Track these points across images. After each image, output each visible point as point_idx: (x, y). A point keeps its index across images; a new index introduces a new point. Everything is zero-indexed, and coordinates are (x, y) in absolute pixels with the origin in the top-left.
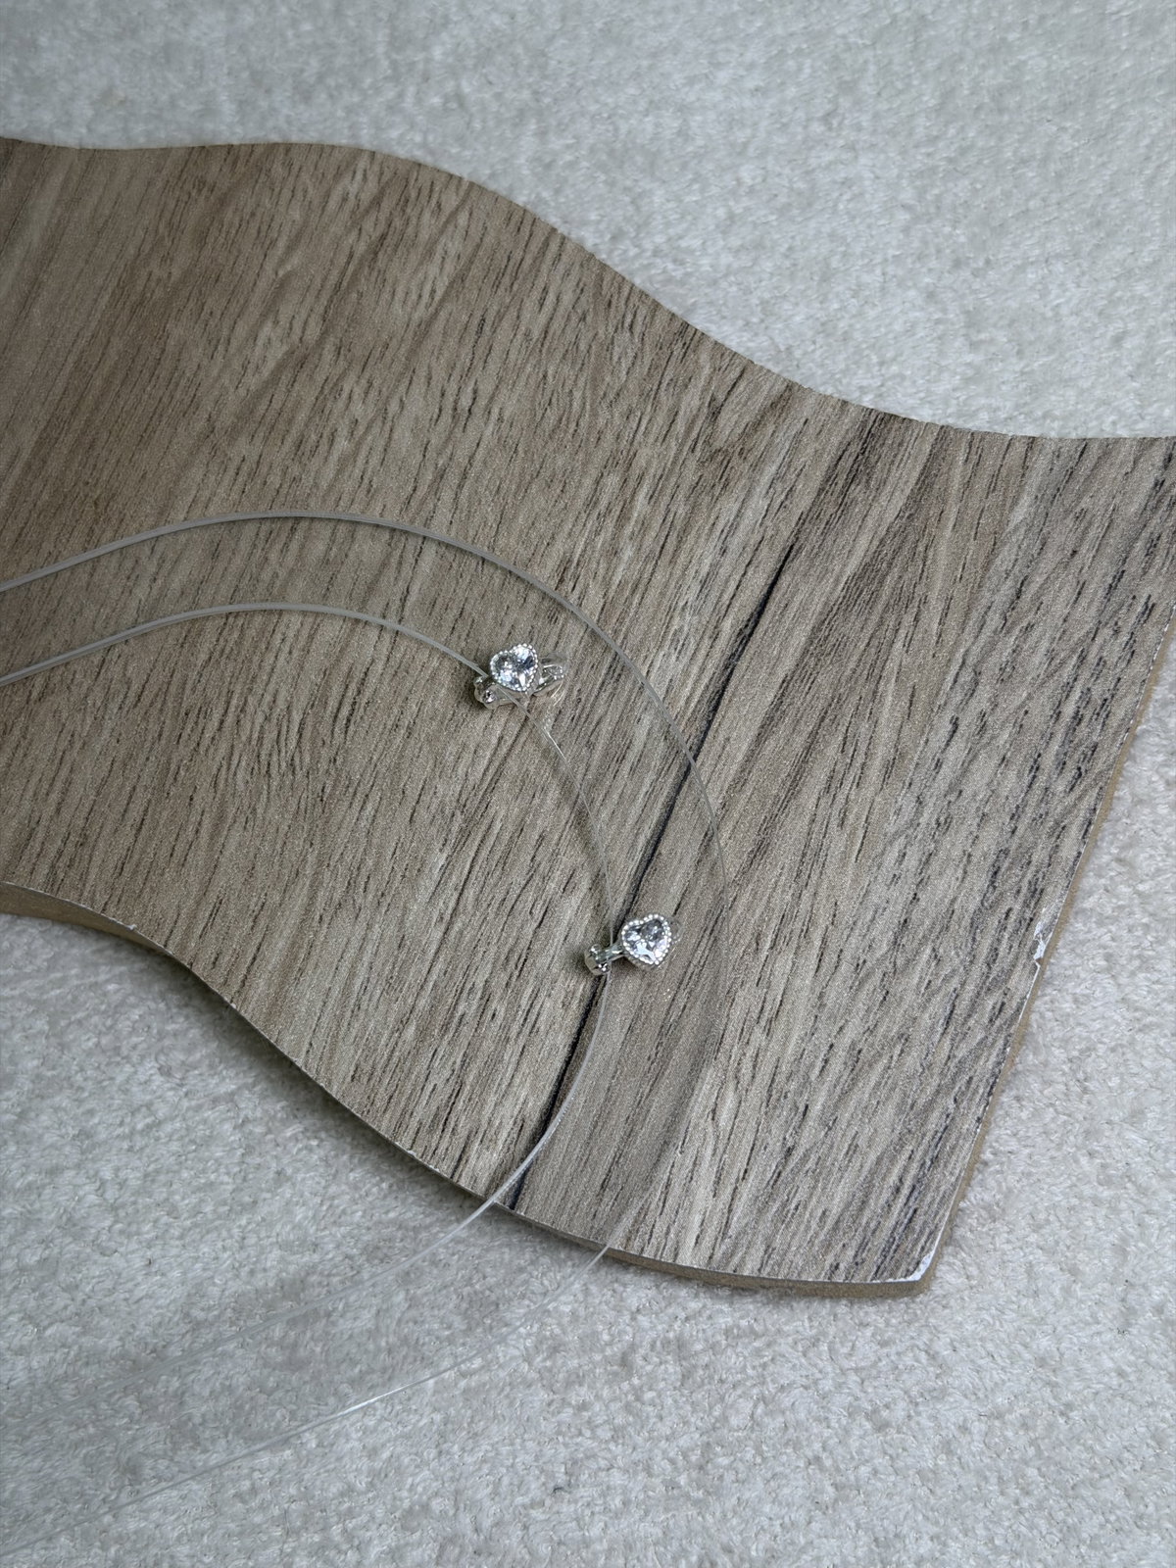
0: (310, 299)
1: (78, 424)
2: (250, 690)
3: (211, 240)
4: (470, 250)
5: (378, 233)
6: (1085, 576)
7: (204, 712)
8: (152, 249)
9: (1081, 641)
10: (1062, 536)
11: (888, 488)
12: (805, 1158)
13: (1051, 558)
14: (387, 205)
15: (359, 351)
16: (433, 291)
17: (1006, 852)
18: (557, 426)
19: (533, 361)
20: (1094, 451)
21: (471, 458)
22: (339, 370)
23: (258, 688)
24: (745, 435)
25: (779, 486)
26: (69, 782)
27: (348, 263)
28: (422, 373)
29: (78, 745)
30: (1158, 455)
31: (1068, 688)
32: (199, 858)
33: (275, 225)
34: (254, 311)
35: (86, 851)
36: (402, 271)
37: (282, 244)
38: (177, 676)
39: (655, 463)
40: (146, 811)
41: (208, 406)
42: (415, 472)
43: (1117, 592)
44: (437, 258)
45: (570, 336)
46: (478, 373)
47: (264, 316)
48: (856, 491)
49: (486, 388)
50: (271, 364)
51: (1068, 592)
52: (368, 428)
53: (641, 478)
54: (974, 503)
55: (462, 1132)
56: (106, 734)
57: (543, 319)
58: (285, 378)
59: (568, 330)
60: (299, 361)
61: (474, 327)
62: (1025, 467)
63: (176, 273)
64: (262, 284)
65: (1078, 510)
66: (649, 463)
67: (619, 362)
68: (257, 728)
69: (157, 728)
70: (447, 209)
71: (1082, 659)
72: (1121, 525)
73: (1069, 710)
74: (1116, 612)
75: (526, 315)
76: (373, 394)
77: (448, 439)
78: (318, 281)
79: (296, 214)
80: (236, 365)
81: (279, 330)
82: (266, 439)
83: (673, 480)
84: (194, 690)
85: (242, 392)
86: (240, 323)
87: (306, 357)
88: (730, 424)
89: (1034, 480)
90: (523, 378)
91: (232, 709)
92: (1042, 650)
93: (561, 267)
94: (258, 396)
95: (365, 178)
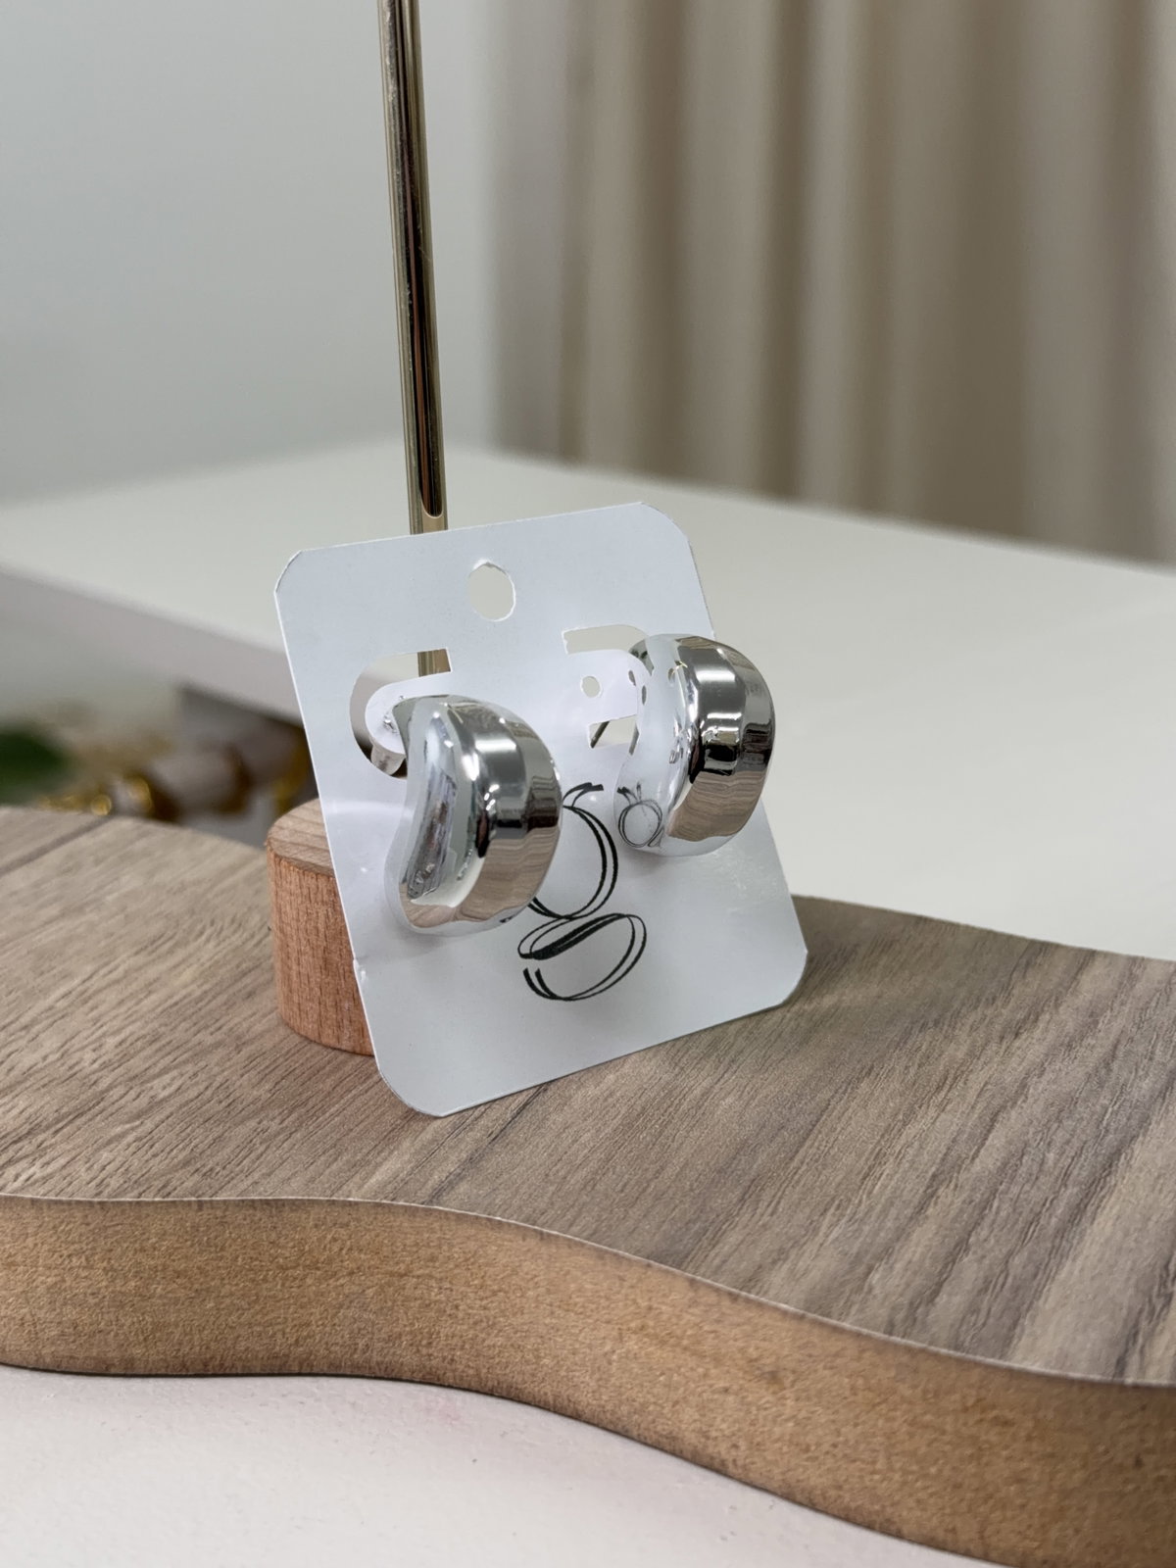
5: (20, 1145)
8: (275, 1136)
22: (100, 1074)
27: (62, 1128)
33: (132, 1149)
37: (130, 1138)
42: (51, 1029)
50: (167, 1078)
63: (253, 1123)
76: (73, 1061)
81: (152, 1093)
85: (202, 1064)
86: (191, 1097)
95: (17, 1177)
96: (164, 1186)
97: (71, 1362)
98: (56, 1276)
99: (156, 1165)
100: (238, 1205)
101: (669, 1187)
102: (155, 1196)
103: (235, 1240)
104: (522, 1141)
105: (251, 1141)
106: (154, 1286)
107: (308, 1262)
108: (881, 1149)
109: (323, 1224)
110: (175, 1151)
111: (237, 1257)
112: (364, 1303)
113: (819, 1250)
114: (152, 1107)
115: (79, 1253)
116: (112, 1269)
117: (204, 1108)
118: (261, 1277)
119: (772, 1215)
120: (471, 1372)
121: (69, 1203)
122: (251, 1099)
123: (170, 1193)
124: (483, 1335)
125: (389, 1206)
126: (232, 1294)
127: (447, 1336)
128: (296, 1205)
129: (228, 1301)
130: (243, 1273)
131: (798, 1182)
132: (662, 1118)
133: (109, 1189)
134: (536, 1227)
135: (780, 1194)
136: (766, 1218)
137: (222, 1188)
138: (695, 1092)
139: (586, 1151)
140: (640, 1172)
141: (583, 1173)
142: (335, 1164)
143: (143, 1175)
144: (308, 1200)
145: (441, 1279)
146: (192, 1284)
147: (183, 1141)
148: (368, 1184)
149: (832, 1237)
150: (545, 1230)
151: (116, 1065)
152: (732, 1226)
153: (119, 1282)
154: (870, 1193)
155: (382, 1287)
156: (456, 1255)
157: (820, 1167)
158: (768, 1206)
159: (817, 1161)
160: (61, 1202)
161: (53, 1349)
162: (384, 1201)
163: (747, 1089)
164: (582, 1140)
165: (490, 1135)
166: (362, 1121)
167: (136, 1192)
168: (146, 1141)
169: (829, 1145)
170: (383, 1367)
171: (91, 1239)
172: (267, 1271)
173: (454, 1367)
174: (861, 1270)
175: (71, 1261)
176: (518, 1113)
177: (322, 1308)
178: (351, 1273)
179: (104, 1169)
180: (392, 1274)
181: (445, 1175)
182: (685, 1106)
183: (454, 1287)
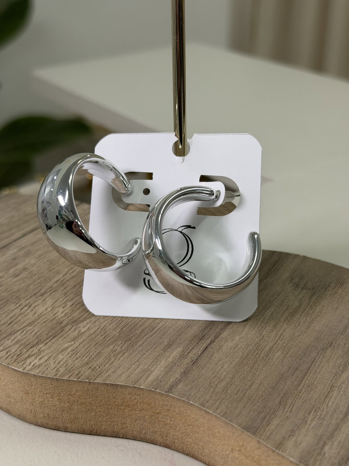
96: (78, 374)
97: (47, 425)
98: (42, 399)
99: (78, 363)
100: (102, 384)
101: (254, 394)
102: (74, 379)
103: (101, 395)
104: (203, 365)
105: (110, 356)
106: (74, 406)
107: (126, 405)
108: (333, 384)
109: (131, 394)
110: (84, 357)
111: (102, 400)
112: (145, 420)
113: (306, 432)
114: (79, 336)
115: (50, 393)
116: (60, 399)
117: (96, 338)
118: (110, 407)
119: (290, 412)
120: (180, 447)
121: (46, 377)
122: (112, 336)
123: (80, 377)
124: (185, 437)
125: (154, 391)
126: (100, 411)
127: (173, 435)
128: (122, 386)
129: (99, 413)
130: (104, 405)
131: (301, 397)
132: (254, 359)
133: (59, 373)
134: (204, 408)
135: (294, 402)
136: (288, 414)
137: (98, 376)
138: (267, 348)
139: (225, 373)
140: (244, 385)
141: (223, 383)
142: (137, 370)
143: (72, 368)
144: (126, 385)
145: (171, 417)
146: (87, 407)
147: (87, 353)
148: (148, 380)
149: (312, 425)
150: (207, 410)
151: (69, 315)
152: (275, 416)
153: (62, 404)
154: (327, 405)
155: (151, 416)
156: (176, 411)
157: (310, 390)
158: (289, 407)
159: (309, 387)
160: (43, 377)
161: (41, 420)
162: (152, 389)
163: (286, 348)
164: (225, 367)
165: (192, 361)
166: (149, 350)
167: (69, 376)
168: (75, 351)
169: (314, 379)
170: (151, 440)
171: (53, 389)
172: (112, 406)
173: (174, 444)
174: (321, 443)
175: (47, 395)
176: (203, 352)
177: (131, 419)
178: (141, 410)
179: (59, 363)
180: (154, 412)
181: (175, 379)
182: (262, 355)
183: (175, 420)
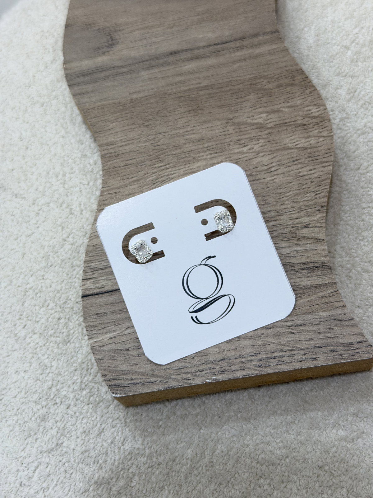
0: (278, 119)
1: (215, 91)
2: (172, 168)
3: (280, 88)
4: (314, 146)
6: (315, 339)
7: (161, 161)
9: (296, 347)
10: (322, 327)
11: (310, 279)
12: (128, 355)
13: (315, 328)
14: (314, 120)
15: (271, 138)
16: (297, 145)
17: (230, 359)
18: (279, 193)
19: (293, 178)
20: (351, 323)
21: (259, 179)
23: (173, 169)
24: (304, 237)
25: (295, 253)
26: (128, 144)
28: (275, 155)
29: (138, 140)
30: (360, 339)
31: (282, 351)
32: (126, 182)
34: (267, 109)
35: (115, 158)
36: (299, 135)
38: (166, 150)
39: (284, 221)
40: (131, 164)
41: (236, 115)
43: (315, 349)
44: (307, 140)
45: (305, 182)
46: (282, 167)
47: (267, 112)
48: (305, 272)
49: (280, 171)
51: (308, 337)
52: (253, 152)
53: (278, 220)
54: (319, 302)
55: (94, 276)
56: (144, 145)
57: (306, 173)
58: (255, 126)
59: (307, 181)
60: (260, 127)
61: (294, 159)
62: (336, 308)
64: (276, 107)
65: (332, 327)
66: (283, 220)
67: (305, 197)
68: (164, 175)
69: (152, 154)
70: (322, 134)
71: (292, 350)
72: (335, 340)
73: (276, 354)
74: (309, 352)
75: (305, 169)
77: (261, 171)
78: (284, 118)
79: (299, 102)
80: (251, 114)
82: (236, 132)
83: (282, 227)
84: (165, 156)
87: (262, 127)
88: (305, 232)
89: (334, 313)
90: (288, 178)
91: (165, 167)
92: (289, 340)
93: (323, 169)
94: (246, 124)
